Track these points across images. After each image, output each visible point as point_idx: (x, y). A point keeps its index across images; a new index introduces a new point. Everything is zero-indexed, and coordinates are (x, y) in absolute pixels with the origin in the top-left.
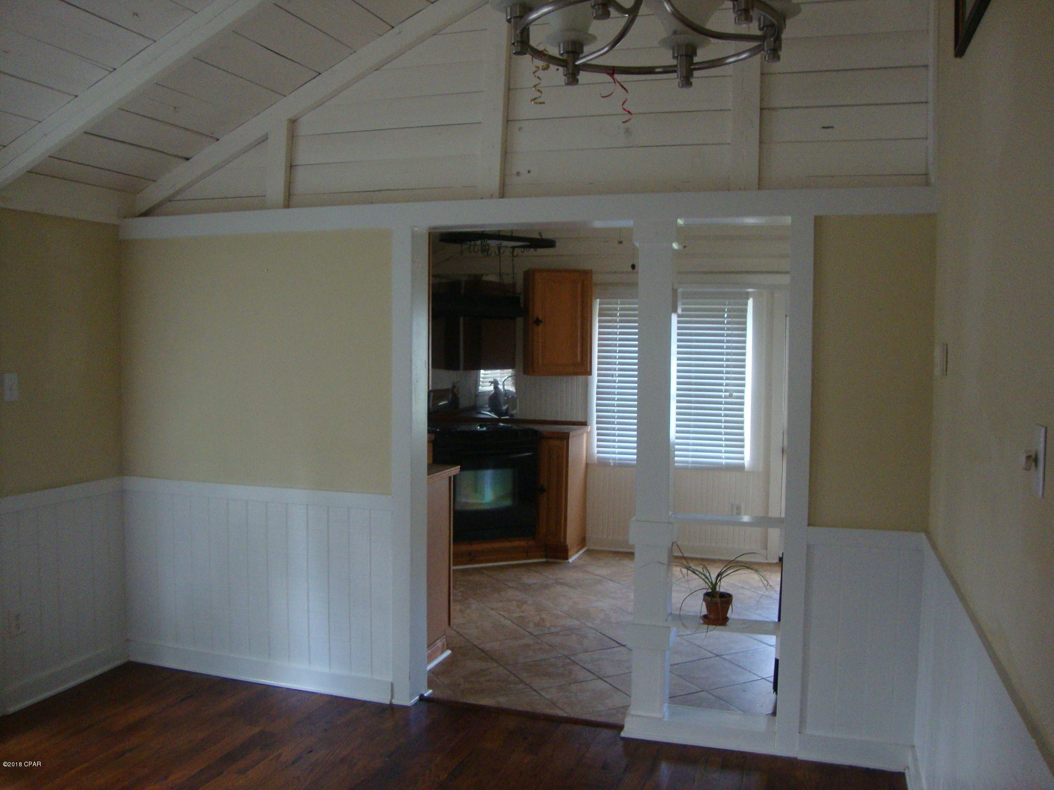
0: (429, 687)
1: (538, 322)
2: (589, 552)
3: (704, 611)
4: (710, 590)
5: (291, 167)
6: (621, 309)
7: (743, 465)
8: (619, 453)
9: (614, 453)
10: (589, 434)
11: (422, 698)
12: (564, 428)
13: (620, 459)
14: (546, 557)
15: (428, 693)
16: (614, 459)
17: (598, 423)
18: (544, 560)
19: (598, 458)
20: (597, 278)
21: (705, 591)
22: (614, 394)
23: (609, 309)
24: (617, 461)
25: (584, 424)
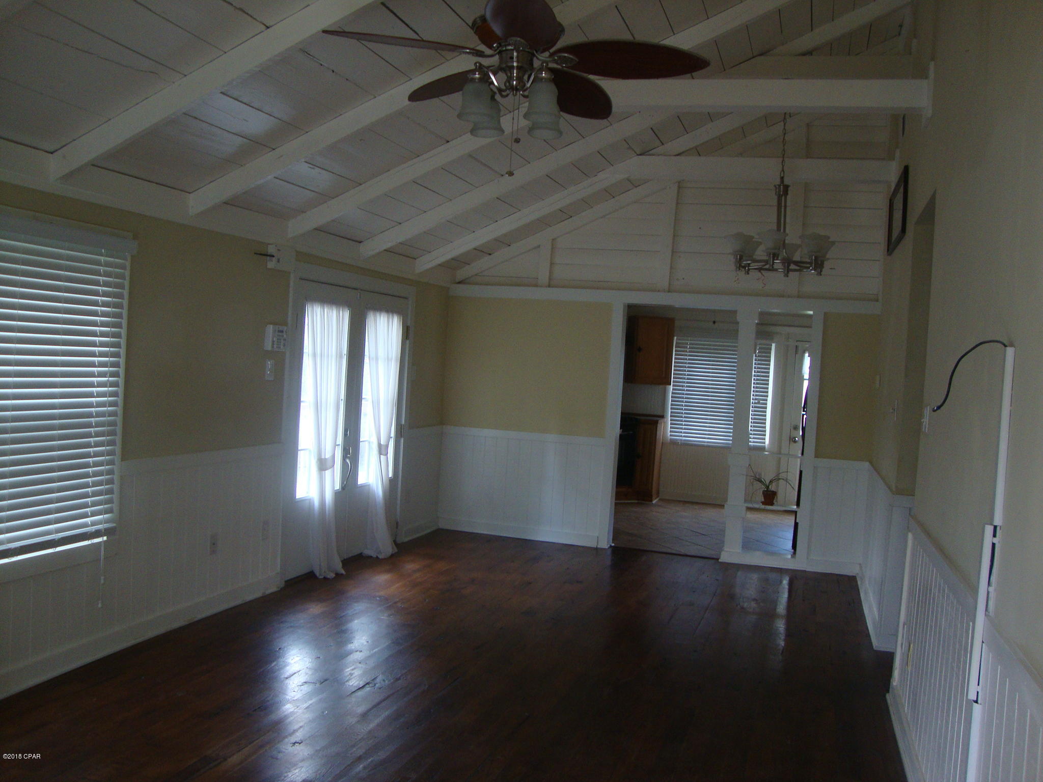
0: (613, 543)
1: (640, 350)
2: (661, 500)
3: (763, 500)
4: (766, 489)
5: (552, 264)
6: (690, 344)
7: (765, 446)
8: (684, 437)
9: (681, 436)
10: (666, 423)
11: (611, 546)
12: (655, 419)
13: (685, 440)
14: (638, 500)
15: (613, 545)
16: (681, 440)
17: (671, 416)
18: (636, 501)
19: (671, 439)
20: (677, 323)
21: (763, 489)
22: (683, 398)
23: (683, 344)
24: (683, 442)
25: (662, 417)
